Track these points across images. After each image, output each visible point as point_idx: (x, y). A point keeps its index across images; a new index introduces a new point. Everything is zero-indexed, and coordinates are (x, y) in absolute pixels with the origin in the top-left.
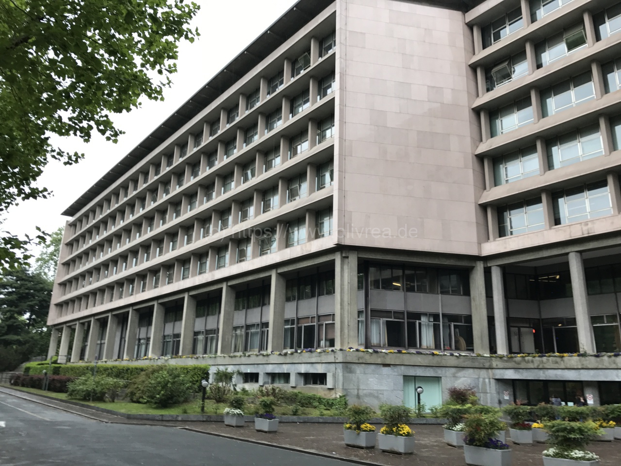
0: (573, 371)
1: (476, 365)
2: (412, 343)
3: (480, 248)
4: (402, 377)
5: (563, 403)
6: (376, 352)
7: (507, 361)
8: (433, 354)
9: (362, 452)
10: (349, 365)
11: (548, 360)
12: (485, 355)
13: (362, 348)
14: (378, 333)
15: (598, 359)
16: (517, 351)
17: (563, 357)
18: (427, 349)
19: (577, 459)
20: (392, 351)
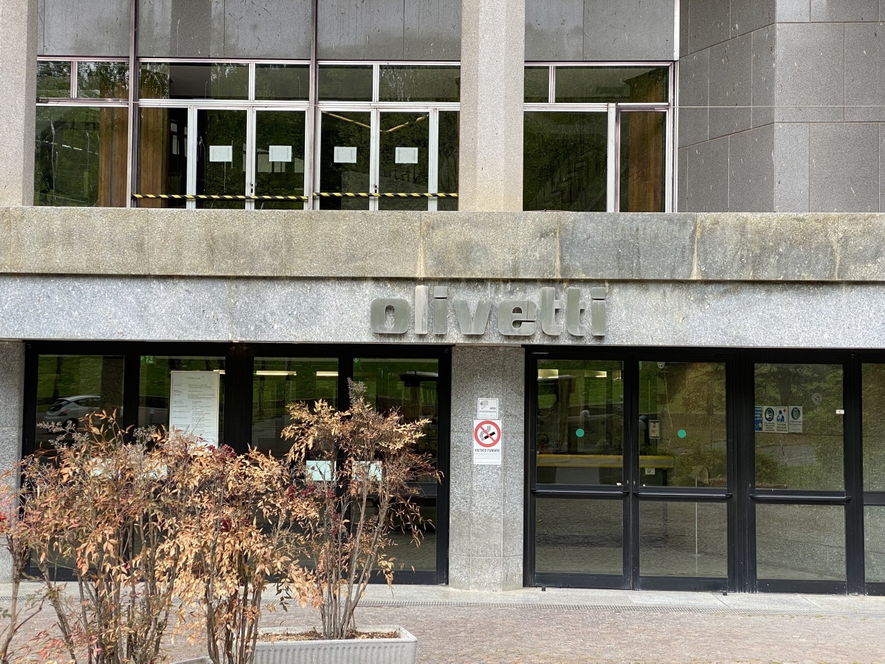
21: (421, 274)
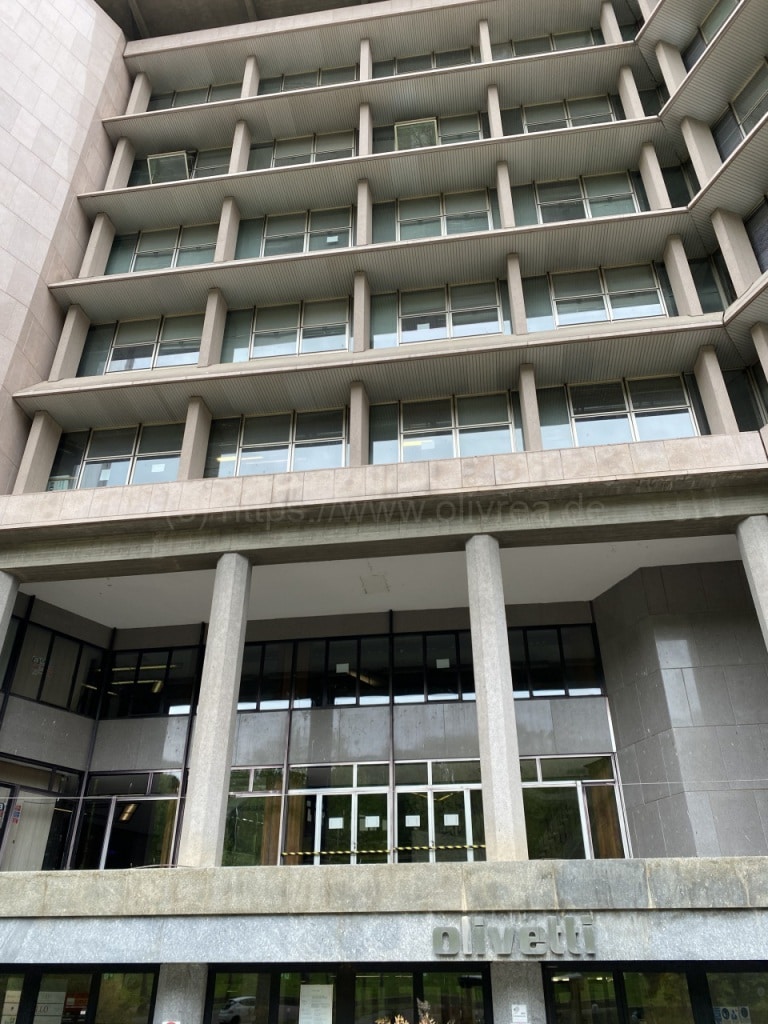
0: (140, 926)
21: (465, 908)
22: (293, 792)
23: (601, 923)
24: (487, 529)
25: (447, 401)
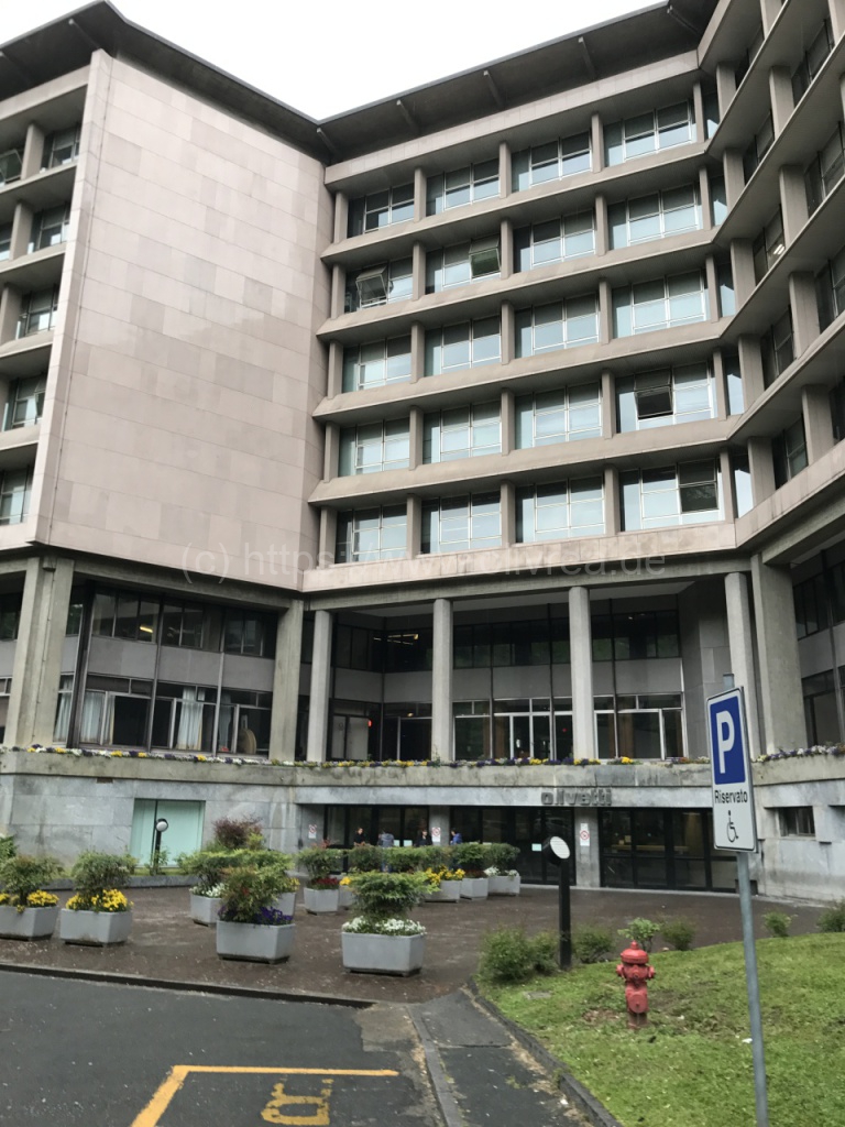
0: (417, 790)
1: (269, 779)
2: (161, 740)
3: (301, 578)
4: (132, 802)
5: (397, 843)
6: (87, 755)
7: (320, 774)
8: (196, 760)
9: (22, 947)
10: (29, 780)
11: (383, 772)
12: (287, 763)
13: (61, 747)
14: (97, 718)
15: (455, 771)
16: (340, 756)
17: (406, 766)
18: (188, 750)
19: (392, 933)
20: (119, 753)
21: (555, 784)
22: (496, 714)
23: (614, 791)
24: (579, 584)
25: (564, 483)
